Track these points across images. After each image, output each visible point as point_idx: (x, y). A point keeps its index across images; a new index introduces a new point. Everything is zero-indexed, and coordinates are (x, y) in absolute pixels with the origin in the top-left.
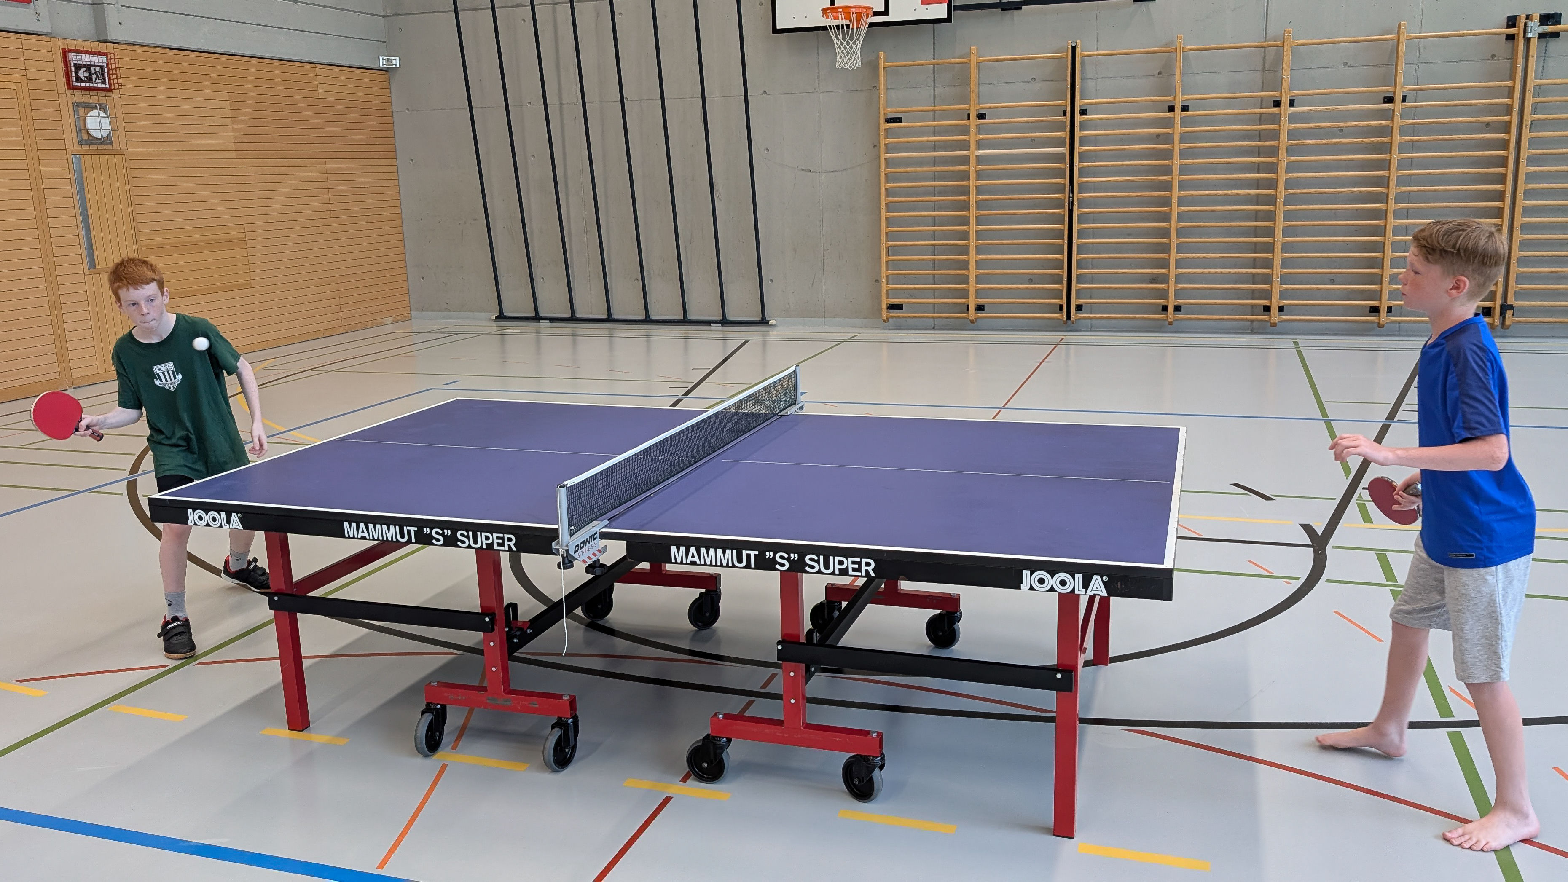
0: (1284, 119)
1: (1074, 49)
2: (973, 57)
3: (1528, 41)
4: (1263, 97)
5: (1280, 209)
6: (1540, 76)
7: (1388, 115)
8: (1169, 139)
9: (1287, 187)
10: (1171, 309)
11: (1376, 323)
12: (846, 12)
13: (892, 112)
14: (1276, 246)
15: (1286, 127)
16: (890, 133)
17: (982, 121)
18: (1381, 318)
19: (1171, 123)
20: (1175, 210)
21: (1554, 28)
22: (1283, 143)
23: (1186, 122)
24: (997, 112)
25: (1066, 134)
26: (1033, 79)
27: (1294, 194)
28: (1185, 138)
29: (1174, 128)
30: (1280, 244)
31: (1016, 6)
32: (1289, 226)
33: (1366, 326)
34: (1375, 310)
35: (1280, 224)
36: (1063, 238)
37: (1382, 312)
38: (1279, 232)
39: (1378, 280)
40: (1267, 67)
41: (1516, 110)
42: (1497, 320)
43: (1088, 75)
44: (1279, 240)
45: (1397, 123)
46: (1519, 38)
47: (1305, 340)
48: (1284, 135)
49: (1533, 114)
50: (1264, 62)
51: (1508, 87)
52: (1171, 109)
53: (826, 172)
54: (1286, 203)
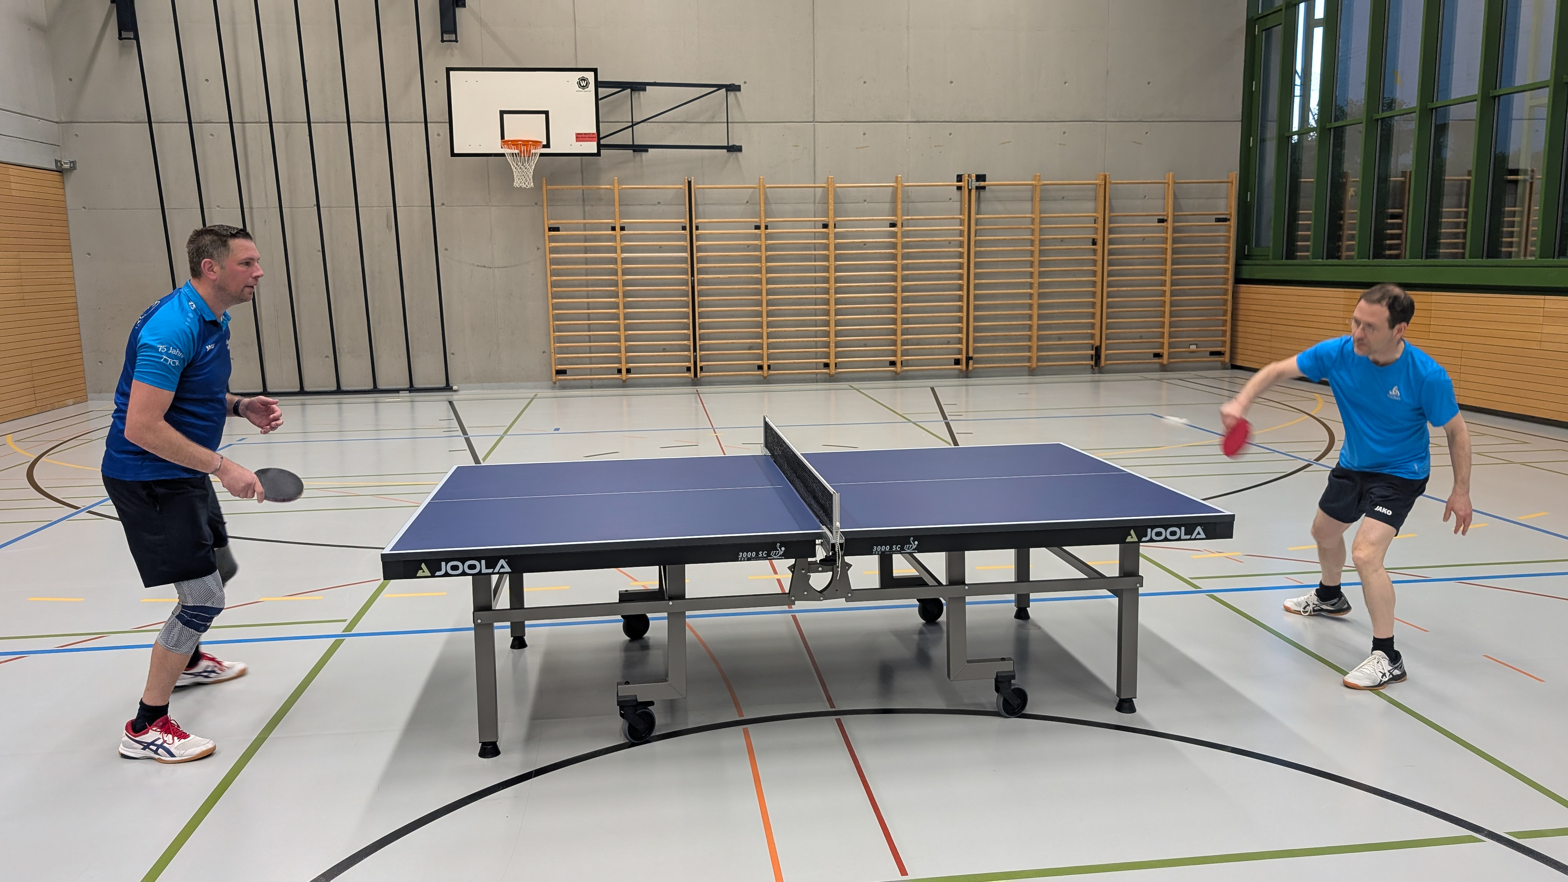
0: (832, 236)
1: (690, 183)
2: (616, 185)
3: (970, 191)
4: (815, 221)
5: (833, 297)
6: (978, 213)
7: (894, 235)
8: (758, 248)
9: (836, 282)
10: (765, 367)
11: (896, 372)
12: (515, 143)
13: (553, 223)
14: (831, 322)
15: (832, 242)
16: (552, 239)
17: (624, 232)
18: (899, 368)
19: (758, 237)
20: (765, 298)
21: (982, 184)
22: (832, 253)
23: (769, 237)
24: (634, 226)
25: (687, 244)
26: (659, 203)
27: (841, 287)
28: (768, 248)
29: (761, 241)
30: (834, 321)
31: (644, 148)
32: (839, 309)
33: (889, 374)
34: (893, 363)
35: (833, 307)
36: (688, 318)
37: (899, 365)
38: (832, 313)
39: (894, 343)
40: (817, 201)
41: (966, 233)
42: (964, 367)
43: (699, 202)
44: (833, 318)
45: (899, 240)
46: (964, 190)
47: (856, 385)
48: (832, 247)
49: (975, 236)
50: (815, 197)
51: (961, 219)
52: (757, 227)
53: (498, 268)
54: (836, 293)
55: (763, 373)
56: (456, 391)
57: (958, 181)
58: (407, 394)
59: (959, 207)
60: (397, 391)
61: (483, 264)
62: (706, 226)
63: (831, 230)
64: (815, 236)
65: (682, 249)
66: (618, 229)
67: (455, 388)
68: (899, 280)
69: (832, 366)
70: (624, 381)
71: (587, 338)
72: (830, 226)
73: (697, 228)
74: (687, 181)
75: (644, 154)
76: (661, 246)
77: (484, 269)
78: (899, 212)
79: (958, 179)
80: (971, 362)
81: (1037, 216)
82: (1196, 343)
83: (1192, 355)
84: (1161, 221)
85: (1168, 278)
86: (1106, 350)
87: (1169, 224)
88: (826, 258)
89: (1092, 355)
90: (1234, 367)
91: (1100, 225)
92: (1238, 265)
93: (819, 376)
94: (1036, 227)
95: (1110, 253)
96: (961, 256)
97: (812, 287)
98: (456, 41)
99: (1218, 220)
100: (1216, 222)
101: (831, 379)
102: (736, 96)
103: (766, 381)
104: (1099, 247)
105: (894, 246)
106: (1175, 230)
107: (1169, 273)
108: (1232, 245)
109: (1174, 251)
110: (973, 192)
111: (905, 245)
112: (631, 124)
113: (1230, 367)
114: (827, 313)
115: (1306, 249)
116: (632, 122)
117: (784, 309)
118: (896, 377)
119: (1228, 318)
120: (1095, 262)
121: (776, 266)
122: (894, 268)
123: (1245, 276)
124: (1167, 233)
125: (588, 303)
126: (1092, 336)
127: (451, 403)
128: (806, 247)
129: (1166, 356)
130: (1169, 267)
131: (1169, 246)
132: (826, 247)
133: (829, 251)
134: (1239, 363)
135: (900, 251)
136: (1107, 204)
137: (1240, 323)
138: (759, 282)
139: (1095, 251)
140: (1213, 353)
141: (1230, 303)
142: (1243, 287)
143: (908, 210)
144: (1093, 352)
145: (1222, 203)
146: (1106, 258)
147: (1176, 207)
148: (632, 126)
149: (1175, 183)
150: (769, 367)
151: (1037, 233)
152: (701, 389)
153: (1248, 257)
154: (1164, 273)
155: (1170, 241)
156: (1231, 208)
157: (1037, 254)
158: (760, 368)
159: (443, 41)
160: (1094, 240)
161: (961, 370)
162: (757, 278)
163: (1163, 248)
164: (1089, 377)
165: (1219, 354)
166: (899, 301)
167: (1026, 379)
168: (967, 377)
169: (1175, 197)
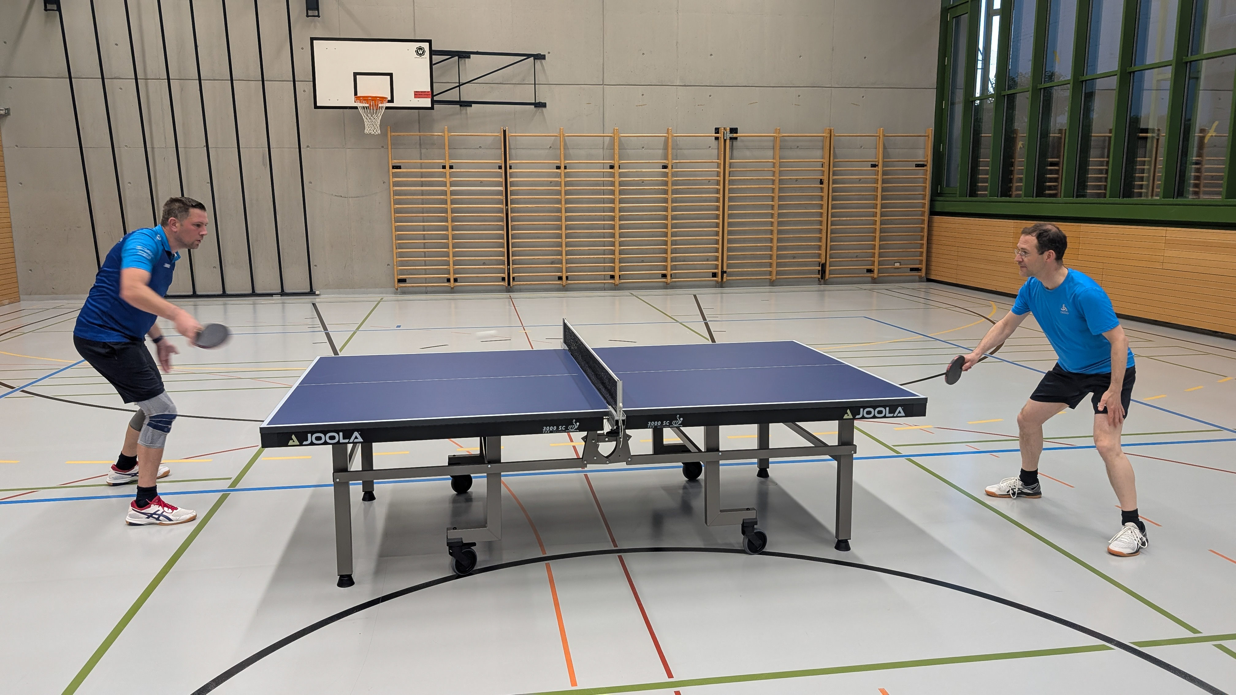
0: (617, 175)
1: (505, 131)
2: (446, 133)
3: (725, 140)
4: (604, 163)
5: (617, 223)
6: (731, 158)
7: (666, 175)
8: (558, 184)
9: (620, 211)
10: (564, 278)
11: (667, 282)
12: (365, 99)
13: (396, 162)
14: (616, 243)
15: (617, 180)
16: (395, 175)
17: (452, 170)
18: (669, 279)
19: (559, 176)
20: (564, 223)
21: (735, 135)
22: (617, 188)
23: (567, 175)
24: (460, 166)
25: (502, 180)
26: (480, 147)
27: (623, 215)
28: (567, 184)
29: (561, 178)
30: (618, 242)
31: (469, 104)
32: (622, 232)
33: (661, 284)
34: (664, 276)
35: (617, 231)
36: (503, 239)
37: (669, 277)
38: (617, 235)
39: (665, 260)
40: (605, 147)
41: (722, 174)
42: (720, 280)
43: (512, 147)
44: (617, 239)
45: (670, 179)
46: (721, 139)
47: (635, 292)
48: (617, 184)
49: (729, 177)
50: (603, 145)
51: (718, 163)
52: (558, 168)
53: (352, 197)
54: (620, 220)
55: (563, 283)
56: (318, 295)
57: (715, 133)
58: (279, 297)
59: (717, 152)
60: (271, 295)
61: (340, 195)
62: (517, 166)
63: (616, 170)
64: (604, 175)
65: (498, 184)
66: (448, 167)
67: (317, 292)
68: (670, 210)
69: (617, 277)
70: (452, 288)
71: (423, 254)
72: (615, 167)
73: (510, 168)
74: (502, 130)
75: (468, 108)
76: (481, 182)
77: (341, 198)
78: (670, 157)
79: (716, 131)
80: (725, 275)
81: (777, 161)
82: (900, 261)
83: (897, 270)
84: (873, 166)
85: (878, 211)
86: (830, 266)
87: (880, 168)
88: (613, 192)
89: (819, 271)
90: (929, 280)
91: (826, 169)
92: (932, 201)
93: (606, 285)
94: (777, 169)
95: (833, 191)
96: (718, 191)
97: (601, 215)
98: (318, 16)
99: (917, 166)
100: (916, 167)
101: (616, 288)
102: (542, 64)
103: (565, 289)
104: (825, 186)
105: (666, 183)
106: (885, 173)
107: (879, 206)
108: (928, 185)
109: (883, 190)
110: (728, 142)
111: (675, 183)
112: (458, 84)
113: (926, 280)
114: (613, 236)
115: (985, 189)
116: (459, 83)
117: (579, 233)
118: (667, 286)
119: (925, 242)
120: (821, 198)
121: (573, 198)
122: (666, 201)
123: (938, 209)
124: (878, 175)
125: (424, 226)
126: (819, 256)
127: (314, 305)
128: (597, 184)
129: (876, 271)
130: (879, 202)
131: (879, 185)
132: (612, 184)
133: (614, 186)
134: (933, 277)
135: (670, 188)
136: (832, 152)
137: (934, 246)
138: (559, 210)
139: (822, 189)
140: (912, 270)
141: (926, 230)
142: (936, 218)
143: (676, 155)
144: (820, 268)
145: (921, 152)
146: (830, 194)
147: (886, 155)
148: (459, 86)
149: (884, 136)
150: (567, 278)
151: (777, 175)
152: (512, 295)
153: (940, 194)
154: (875, 206)
155: (880, 182)
156: (927, 156)
157: (777, 190)
158: (560, 278)
159: (308, 16)
160: (821, 180)
161: (717, 281)
162: (558, 207)
163: (875, 187)
164: (816, 287)
165: (917, 270)
166: (669, 226)
167: (768, 289)
168: (722, 287)
169: (885, 148)
